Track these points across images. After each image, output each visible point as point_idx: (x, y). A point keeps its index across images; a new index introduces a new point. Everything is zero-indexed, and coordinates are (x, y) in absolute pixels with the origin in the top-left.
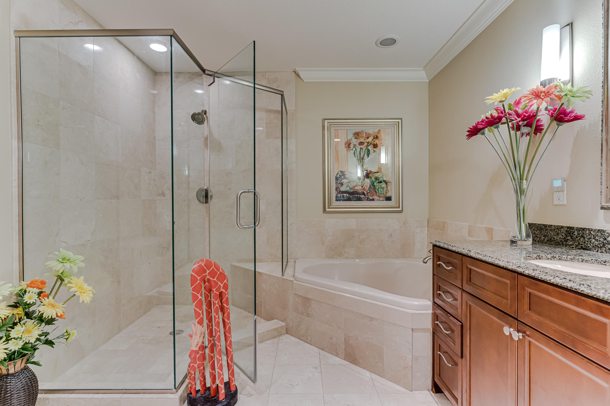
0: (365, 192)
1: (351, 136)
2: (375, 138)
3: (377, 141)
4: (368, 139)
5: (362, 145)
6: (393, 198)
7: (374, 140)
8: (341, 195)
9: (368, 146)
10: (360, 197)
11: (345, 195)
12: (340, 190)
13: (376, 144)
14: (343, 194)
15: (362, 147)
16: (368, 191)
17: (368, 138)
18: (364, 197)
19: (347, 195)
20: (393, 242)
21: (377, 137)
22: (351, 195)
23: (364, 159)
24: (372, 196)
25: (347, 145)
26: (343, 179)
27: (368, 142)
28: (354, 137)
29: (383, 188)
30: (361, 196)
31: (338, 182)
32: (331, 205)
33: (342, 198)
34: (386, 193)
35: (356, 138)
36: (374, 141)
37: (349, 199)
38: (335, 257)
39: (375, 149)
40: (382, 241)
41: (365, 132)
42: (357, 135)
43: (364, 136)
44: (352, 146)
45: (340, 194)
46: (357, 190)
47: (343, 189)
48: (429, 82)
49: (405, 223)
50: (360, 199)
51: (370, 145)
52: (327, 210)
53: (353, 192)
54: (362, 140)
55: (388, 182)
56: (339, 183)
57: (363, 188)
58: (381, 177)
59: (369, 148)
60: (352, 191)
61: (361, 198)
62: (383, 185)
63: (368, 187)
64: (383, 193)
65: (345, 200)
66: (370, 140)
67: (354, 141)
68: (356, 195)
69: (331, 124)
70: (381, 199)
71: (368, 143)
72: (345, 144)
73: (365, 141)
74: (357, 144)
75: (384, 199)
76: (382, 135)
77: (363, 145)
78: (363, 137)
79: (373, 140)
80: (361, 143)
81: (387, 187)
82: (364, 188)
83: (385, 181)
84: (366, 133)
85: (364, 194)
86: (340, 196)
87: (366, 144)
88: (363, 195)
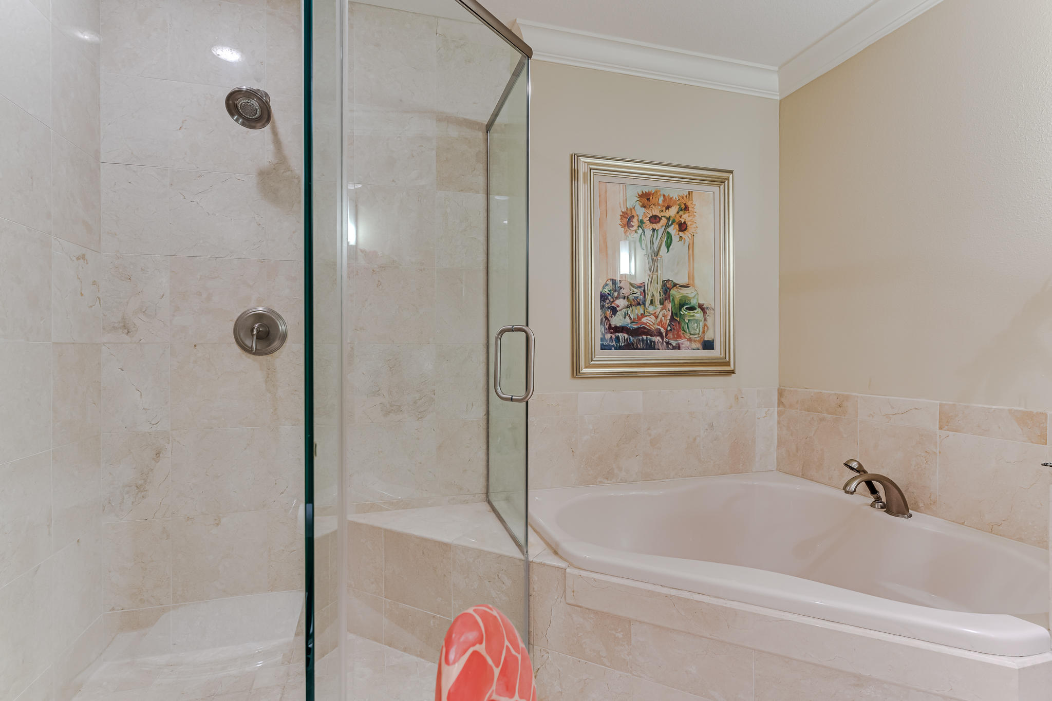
0: (663, 330)
1: (633, 201)
2: (681, 210)
3: (685, 217)
4: (667, 210)
5: (656, 223)
6: (717, 345)
7: (681, 213)
8: (613, 336)
9: (667, 226)
10: (651, 341)
11: (620, 335)
12: (610, 325)
13: (685, 222)
14: (617, 334)
15: (656, 226)
16: (669, 328)
17: (668, 208)
18: (661, 340)
19: (626, 336)
20: (715, 440)
21: (686, 208)
22: (633, 337)
23: (660, 253)
24: (675, 339)
25: (626, 221)
26: (617, 298)
27: (668, 216)
28: (641, 204)
29: (697, 321)
30: (654, 339)
31: (607, 305)
32: (592, 360)
33: (614, 343)
34: (704, 332)
35: (644, 206)
36: (681, 217)
37: (629, 346)
38: (600, 482)
39: (681, 234)
40: (695, 439)
41: (662, 192)
42: (646, 198)
43: (660, 202)
44: (635, 223)
45: (611, 333)
46: (646, 324)
47: (617, 321)
48: (781, 101)
49: (737, 399)
50: (651, 346)
51: (671, 224)
52: (584, 370)
53: (638, 328)
54: (656, 212)
55: (707, 308)
56: (609, 308)
57: (659, 320)
58: (694, 297)
59: (670, 230)
60: (635, 327)
61: (654, 342)
62: (698, 314)
63: (669, 318)
64: (697, 332)
65: (620, 348)
66: (672, 212)
67: (640, 212)
68: (644, 337)
69: (591, 167)
70: (694, 345)
71: (668, 219)
72: (621, 219)
73: (663, 214)
74: (646, 220)
75: (699, 345)
76: (697, 204)
77: (659, 222)
78: (659, 205)
79: (678, 213)
80: (654, 219)
81: (705, 320)
82: (661, 320)
83: (701, 306)
84: (664, 196)
85: (660, 334)
86: (611, 338)
87: (664, 221)
88: (658, 336)
